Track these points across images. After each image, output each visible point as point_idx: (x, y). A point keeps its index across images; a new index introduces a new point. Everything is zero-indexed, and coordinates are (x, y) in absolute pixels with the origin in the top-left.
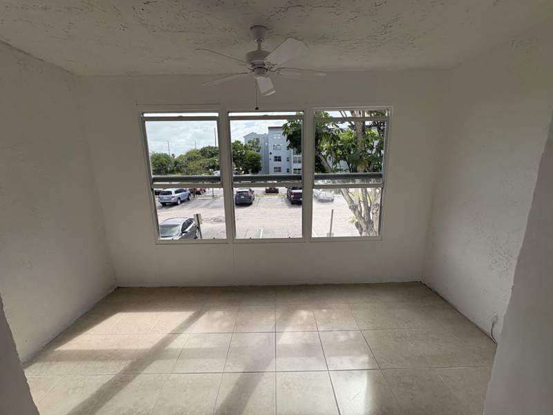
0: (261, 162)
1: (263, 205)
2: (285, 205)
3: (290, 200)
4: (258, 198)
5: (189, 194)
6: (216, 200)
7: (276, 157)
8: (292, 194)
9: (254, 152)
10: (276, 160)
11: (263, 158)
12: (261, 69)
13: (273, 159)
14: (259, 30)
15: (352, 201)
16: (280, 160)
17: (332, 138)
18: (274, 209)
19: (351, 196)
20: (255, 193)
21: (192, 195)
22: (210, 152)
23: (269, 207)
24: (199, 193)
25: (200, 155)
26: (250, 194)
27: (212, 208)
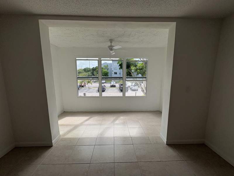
0: (109, 74)
1: (109, 91)
2: (118, 91)
3: (120, 90)
4: (107, 89)
5: (79, 87)
6: (90, 89)
7: (115, 73)
8: (121, 87)
9: (106, 70)
10: (115, 74)
11: (110, 73)
12: (111, 50)
13: (114, 73)
14: (111, 41)
15: (142, 88)
16: (116, 74)
17: (135, 66)
18: (114, 93)
19: (142, 86)
20: (106, 87)
21: (80, 87)
22: (87, 70)
23: (112, 92)
24: (83, 87)
25: (83, 71)
26: (104, 87)
27: (89, 92)
